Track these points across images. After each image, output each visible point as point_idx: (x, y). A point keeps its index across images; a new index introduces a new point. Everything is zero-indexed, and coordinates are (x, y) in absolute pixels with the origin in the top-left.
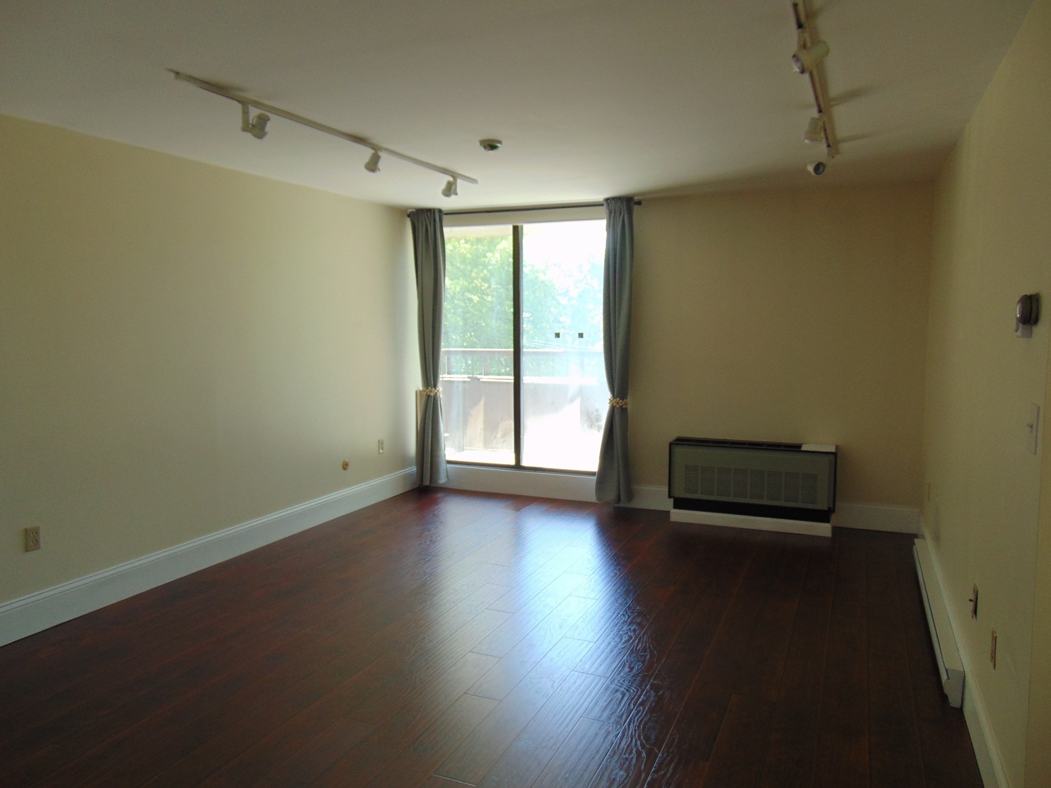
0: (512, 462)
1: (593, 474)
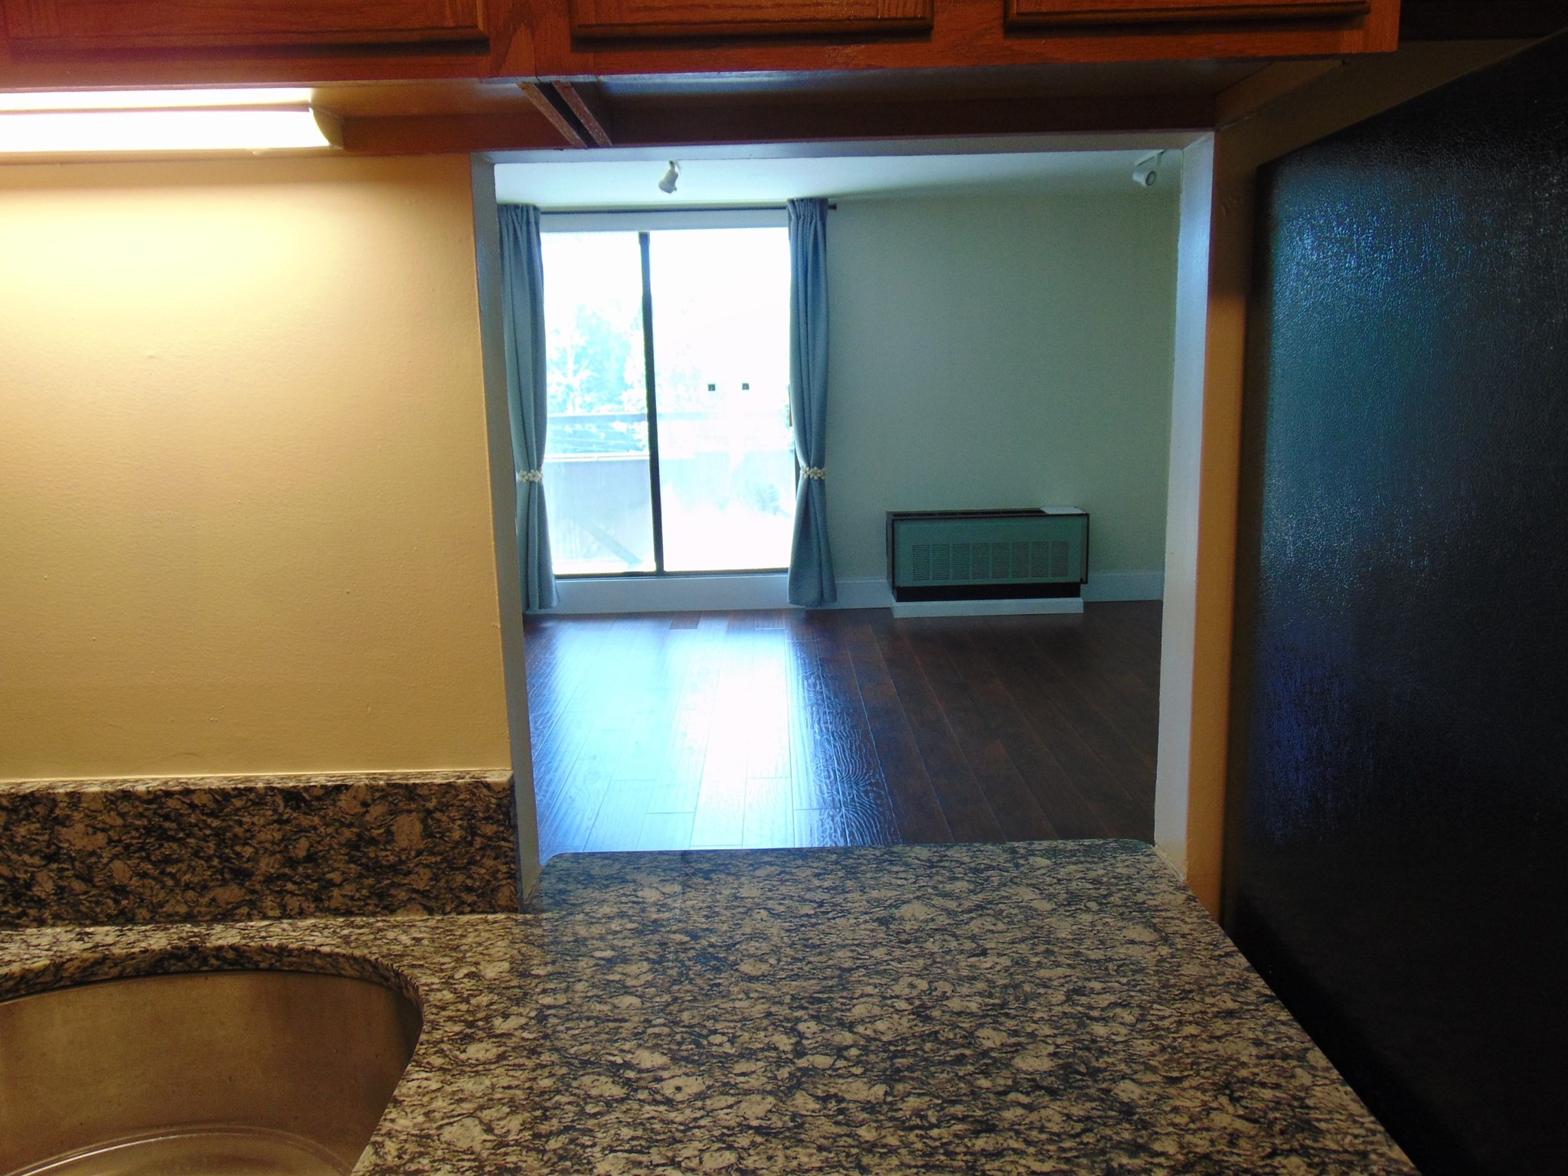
0: (652, 567)
1: (783, 571)
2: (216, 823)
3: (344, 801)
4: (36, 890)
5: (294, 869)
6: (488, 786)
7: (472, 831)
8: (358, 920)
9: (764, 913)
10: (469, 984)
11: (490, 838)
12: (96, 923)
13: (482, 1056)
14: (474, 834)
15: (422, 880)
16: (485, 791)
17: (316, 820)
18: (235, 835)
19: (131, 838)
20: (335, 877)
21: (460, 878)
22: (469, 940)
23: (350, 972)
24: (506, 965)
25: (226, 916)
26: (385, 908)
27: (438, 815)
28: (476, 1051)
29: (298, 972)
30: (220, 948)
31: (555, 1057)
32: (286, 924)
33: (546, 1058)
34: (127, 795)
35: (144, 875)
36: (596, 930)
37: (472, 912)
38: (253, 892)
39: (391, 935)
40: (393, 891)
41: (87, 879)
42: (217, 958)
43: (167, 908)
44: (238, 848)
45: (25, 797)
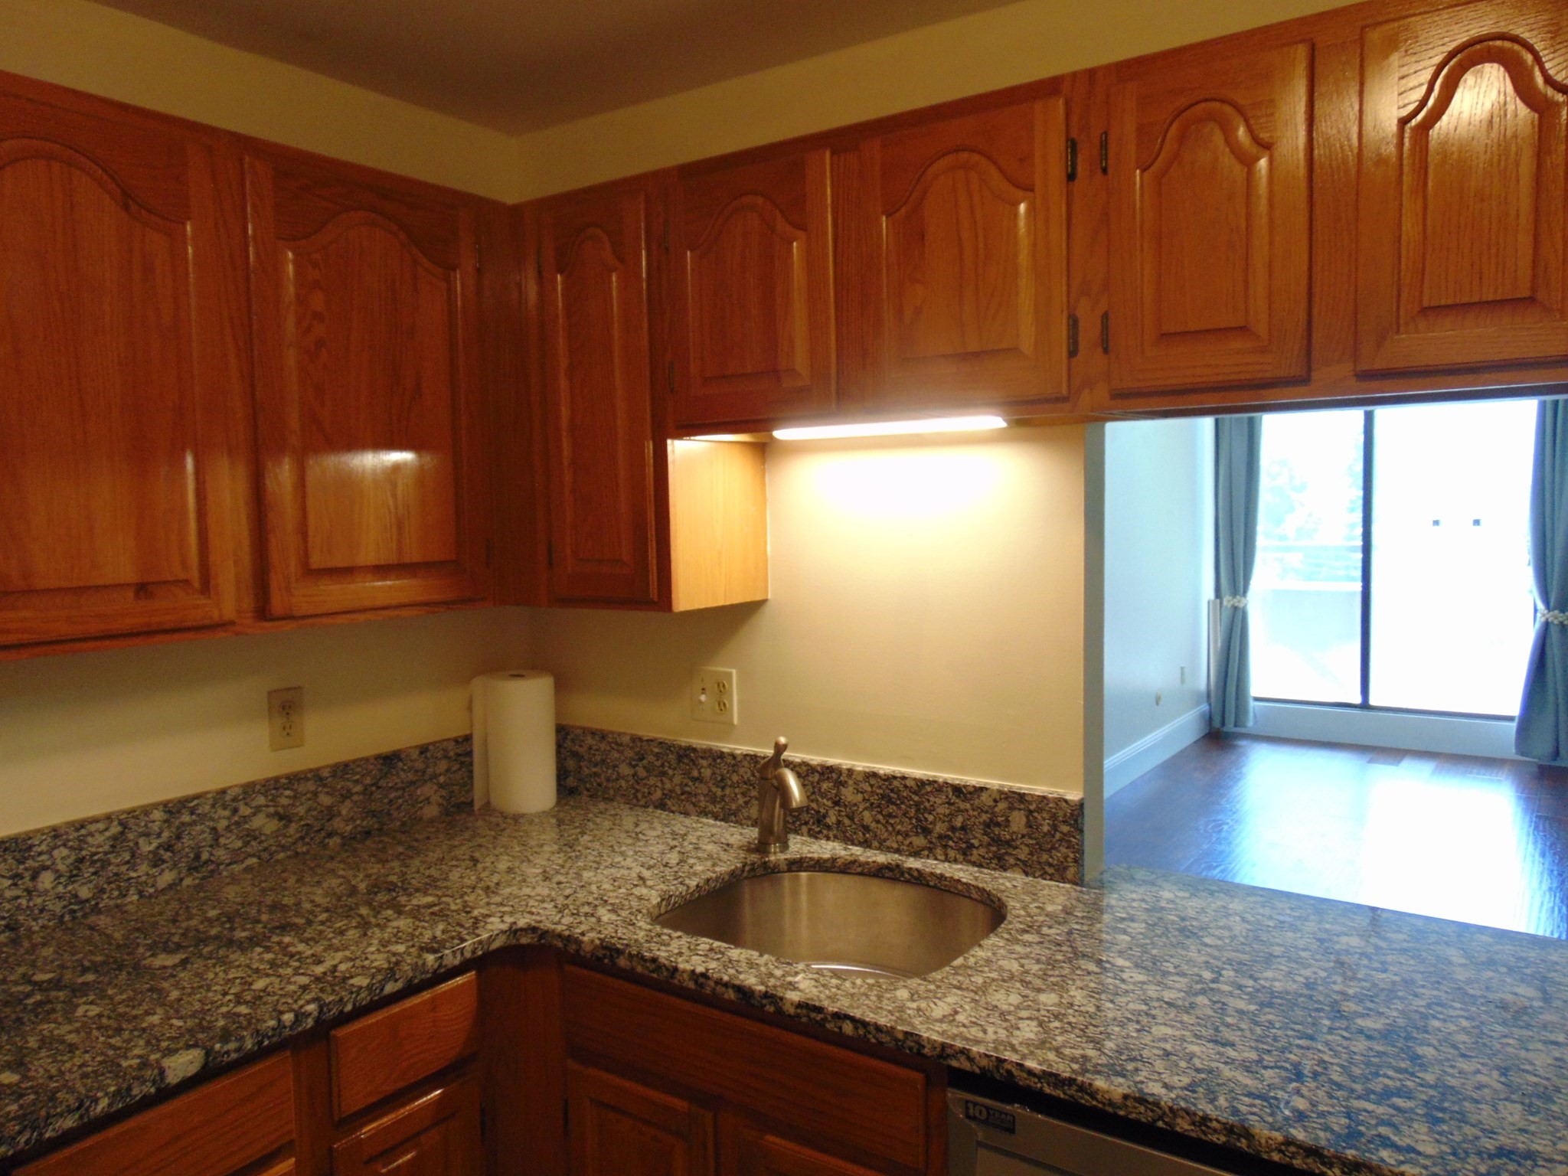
0: (1357, 700)
1: (1510, 719)
2: (916, 798)
3: (984, 796)
4: (828, 820)
5: (954, 833)
6: (1066, 801)
7: (1055, 828)
8: (986, 871)
9: (1238, 918)
10: (1035, 910)
11: (1065, 834)
12: (853, 844)
13: (1030, 940)
14: (1056, 830)
15: (1023, 853)
16: (1064, 804)
17: (968, 806)
18: (925, 808)
19: (874, 799)
20: (976, 842)
21: (1045, 857)
22: (1045, 892)
23: (975, 896)
24: (1060, 908)
25: (916, 854)
26: (1001, 867)
27: (1036, 814)
28: (1027, 937)
29: (949, 891)
30: (911, 869)
31: (1070, 949)
32: (946, 865)
33: (1064, 948)
34: (875, 775)
35: (878, 822)
36: (1122, 904)
37: (1051, 880)
38: (931, 842)
39: (1001, 881)
40: (1007, 858)
41: (851, 819)
42: (909, 874)
43: (888, 843)
44: (926, 815)
45: (828, 768)
